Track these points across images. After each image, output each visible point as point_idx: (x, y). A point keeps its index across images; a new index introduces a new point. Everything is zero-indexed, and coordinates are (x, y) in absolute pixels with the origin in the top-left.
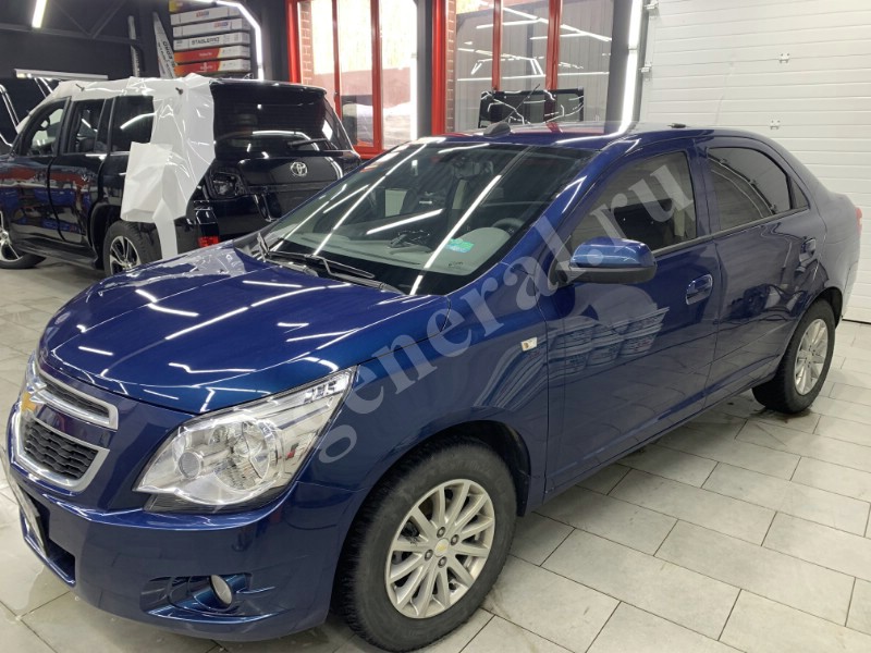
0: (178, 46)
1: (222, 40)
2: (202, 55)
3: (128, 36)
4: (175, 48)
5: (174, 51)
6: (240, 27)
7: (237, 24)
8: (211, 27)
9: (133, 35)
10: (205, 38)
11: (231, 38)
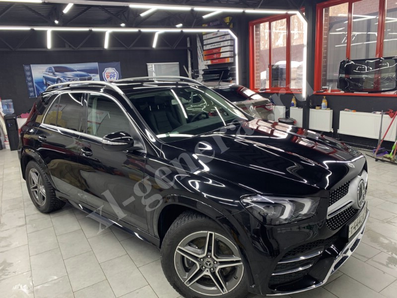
0: (205, 48)
1: (222, 44)
2: (214, 51)
3: (187, 46)
4: (204, 49)
5: (204, 50)
6: (229, 38)
7: (228, 37)
8: (218, 39)
9: (189, 45)
10: (216, 44)
11: (226, 43)
